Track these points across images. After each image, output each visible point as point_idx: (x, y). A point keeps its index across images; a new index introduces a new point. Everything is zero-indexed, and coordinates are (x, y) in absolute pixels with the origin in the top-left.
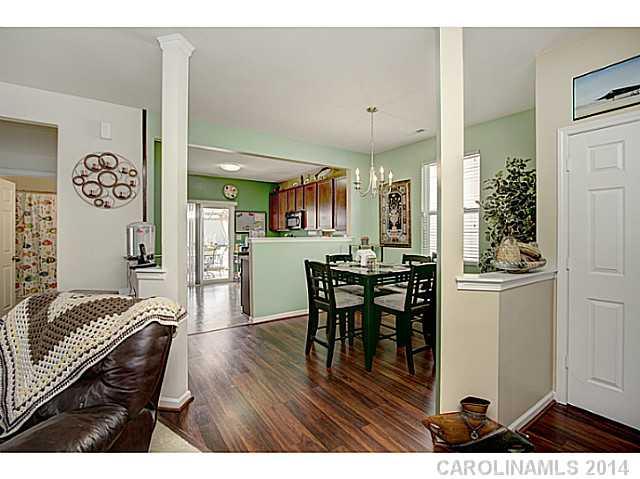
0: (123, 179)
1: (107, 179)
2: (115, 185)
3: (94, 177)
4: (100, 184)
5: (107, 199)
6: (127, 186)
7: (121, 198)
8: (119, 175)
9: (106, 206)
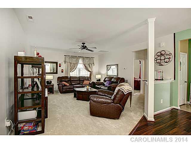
0: (167, 57)
1: (162, 58)
2: (165, 59)
3: (159, 58)
4: (161, 59)
5: (162, 63)
6: (168, 58)
7: (166, 62)
8: (165, 56)
9: (162, 65)
